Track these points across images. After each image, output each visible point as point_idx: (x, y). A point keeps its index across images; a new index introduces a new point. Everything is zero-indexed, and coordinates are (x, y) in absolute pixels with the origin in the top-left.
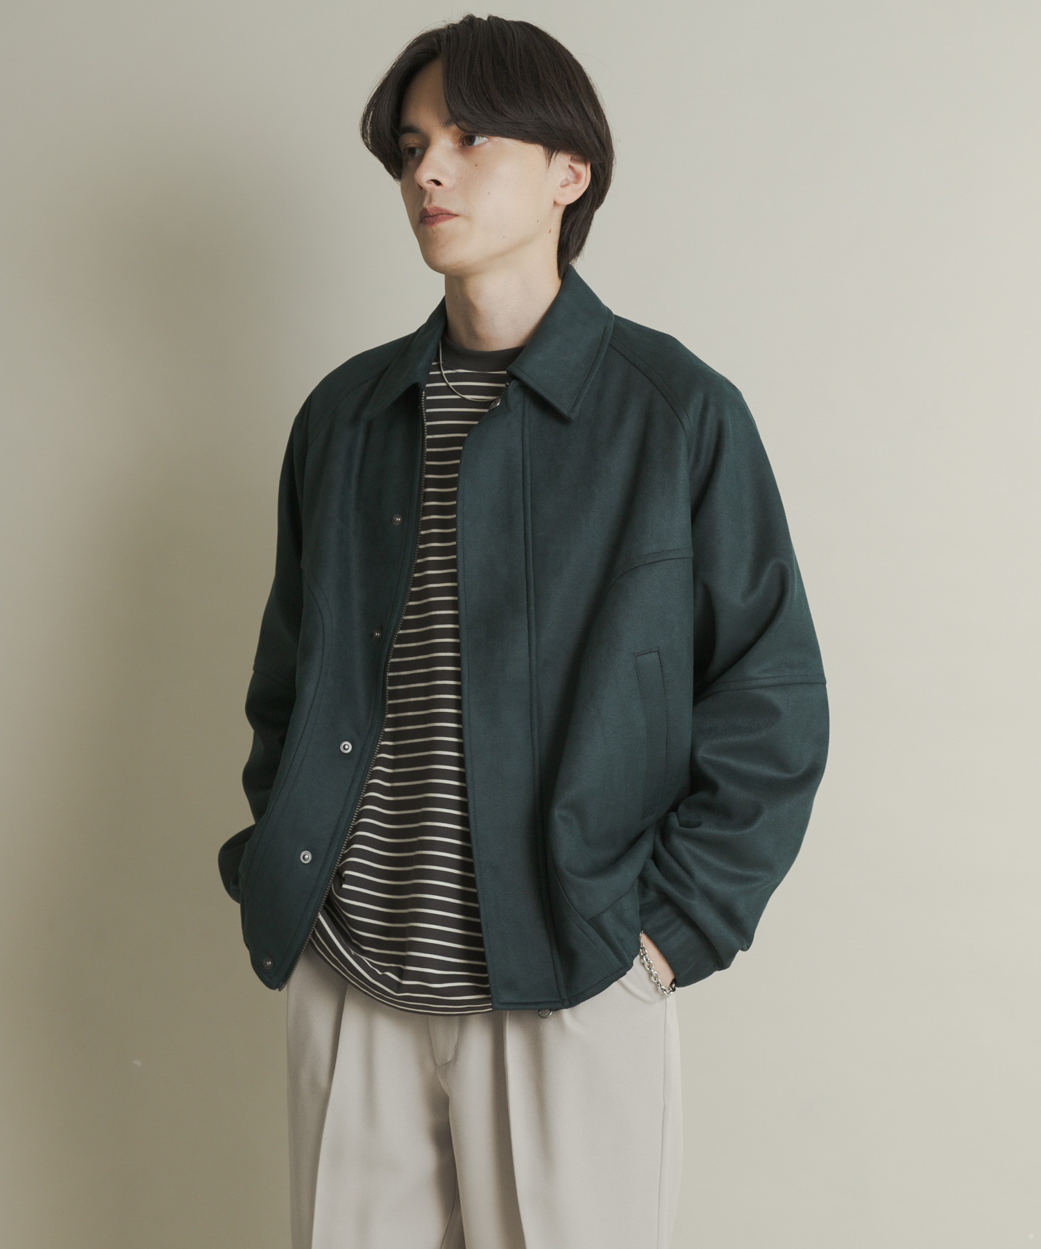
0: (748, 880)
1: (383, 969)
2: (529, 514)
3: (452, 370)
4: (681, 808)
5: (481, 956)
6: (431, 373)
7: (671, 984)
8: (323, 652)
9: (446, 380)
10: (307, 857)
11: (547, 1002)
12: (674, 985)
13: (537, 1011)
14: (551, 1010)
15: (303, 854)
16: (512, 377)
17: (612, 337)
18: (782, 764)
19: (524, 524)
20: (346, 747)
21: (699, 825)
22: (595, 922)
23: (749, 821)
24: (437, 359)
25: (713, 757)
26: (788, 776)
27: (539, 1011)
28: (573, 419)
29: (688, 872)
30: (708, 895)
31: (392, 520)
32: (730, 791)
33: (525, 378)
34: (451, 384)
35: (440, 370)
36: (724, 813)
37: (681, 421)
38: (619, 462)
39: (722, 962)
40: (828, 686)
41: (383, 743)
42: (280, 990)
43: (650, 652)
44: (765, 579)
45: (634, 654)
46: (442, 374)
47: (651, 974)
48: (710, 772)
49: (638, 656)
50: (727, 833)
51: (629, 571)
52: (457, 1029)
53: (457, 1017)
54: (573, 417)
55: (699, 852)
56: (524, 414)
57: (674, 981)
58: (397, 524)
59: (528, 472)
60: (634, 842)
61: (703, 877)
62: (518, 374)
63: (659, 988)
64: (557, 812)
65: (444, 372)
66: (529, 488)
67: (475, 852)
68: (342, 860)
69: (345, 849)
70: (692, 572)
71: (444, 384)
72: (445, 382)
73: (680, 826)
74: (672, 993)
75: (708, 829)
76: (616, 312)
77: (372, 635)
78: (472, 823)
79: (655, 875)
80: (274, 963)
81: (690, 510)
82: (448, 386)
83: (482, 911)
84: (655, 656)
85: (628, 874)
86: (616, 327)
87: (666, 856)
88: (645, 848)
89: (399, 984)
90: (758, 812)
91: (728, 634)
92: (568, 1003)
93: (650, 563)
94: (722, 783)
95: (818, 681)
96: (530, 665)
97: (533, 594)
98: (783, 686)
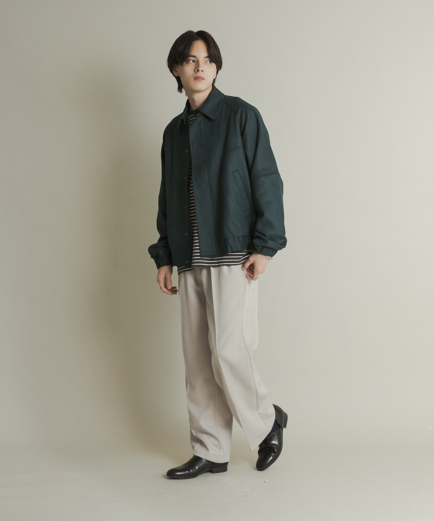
17: (223, 100)
28: (214, 120)
37: (236, 116)
43: (236, 171)
49: (233, 172)
51: (228, 153)
58: (187, 152)
62: (202, 111)
70: (243, 150)
76: (225, 94)
86: (225, 97)
93: (233, 150)
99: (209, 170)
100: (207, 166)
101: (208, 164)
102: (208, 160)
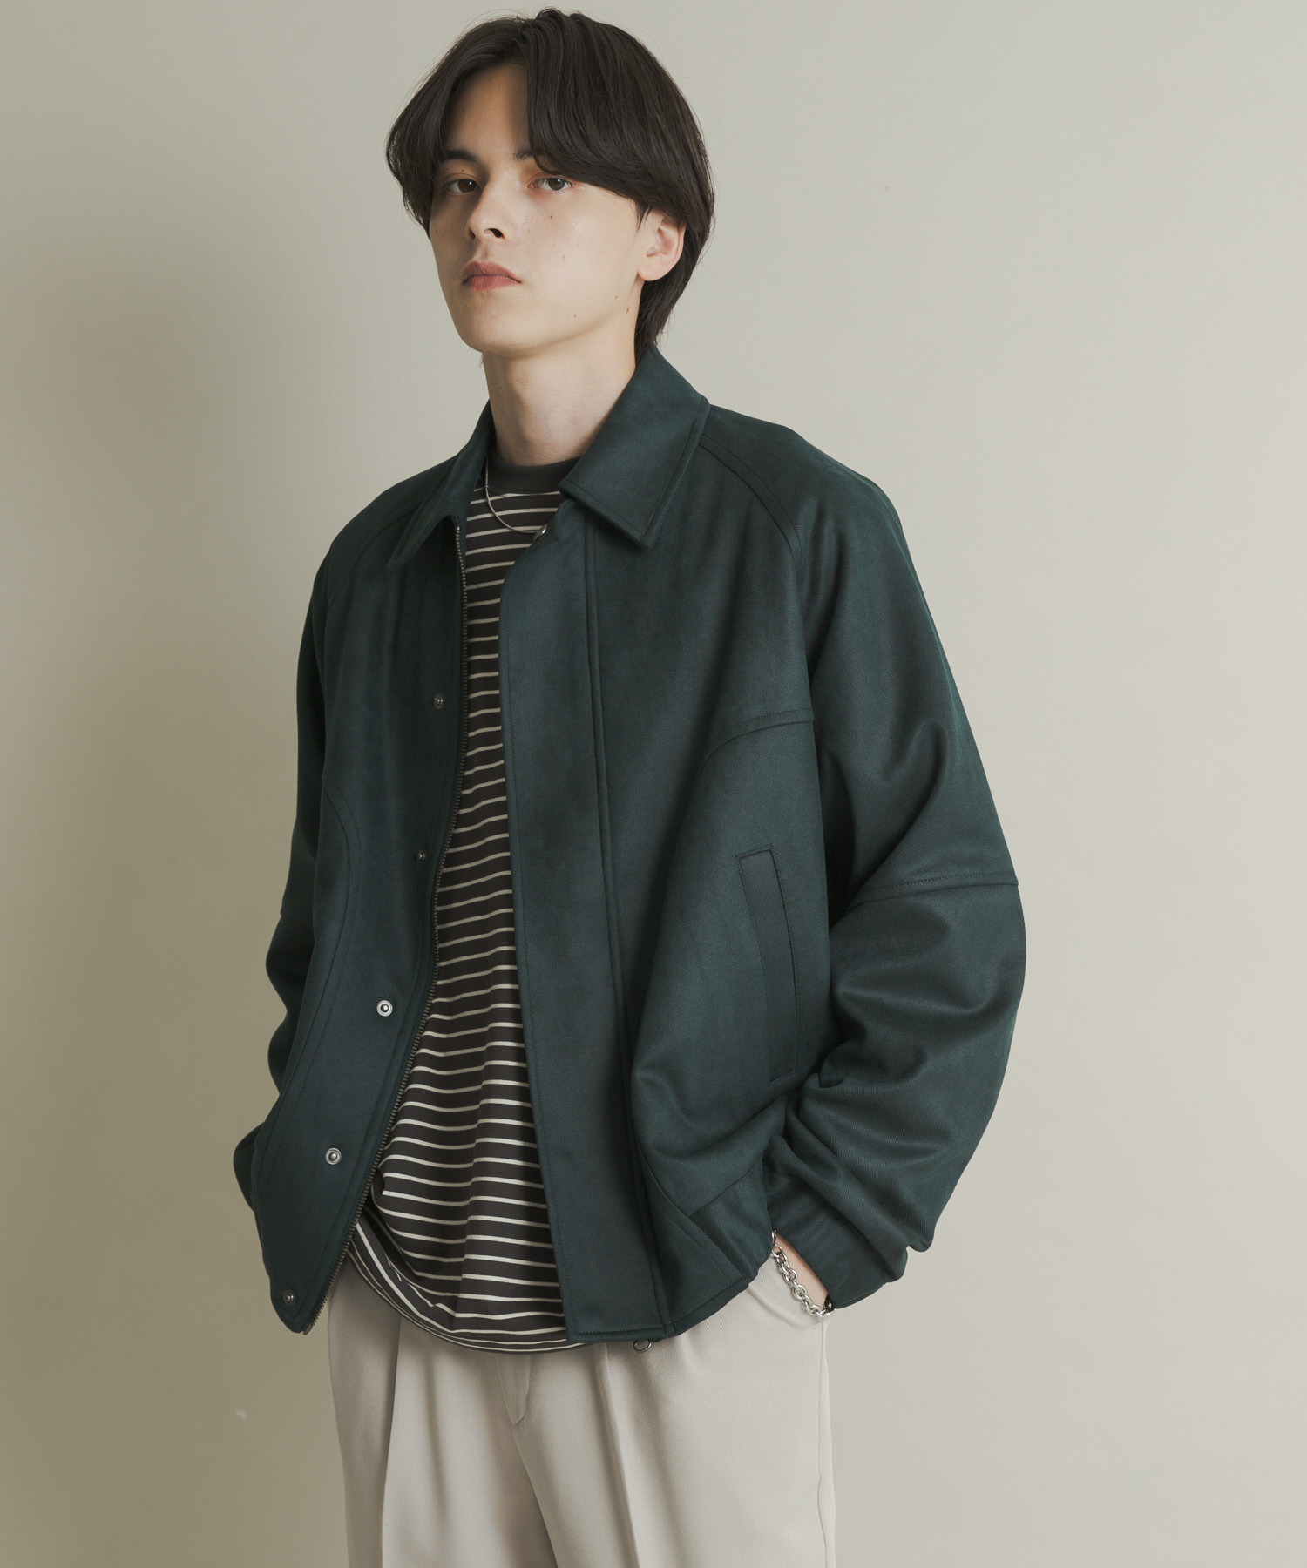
0: (914, 1153)
1: (435, 1299)
2: (598, 677)
3: (499, 495)
4: (826, 1066)
5: (552, 1275)
6: (472, 503)
7: (826, 1304)
8: (349, 881)
9: (493, 510)
10: (334, 1156)
11: (644, 1330)
12: (830, 1305)
13: (632, 1342)
14: (650, 1341)
15: (329, 1152)
16: (567, 495)
17: (703, 434)
18: (956, 996)
19: (592, 692)
20: (386, 1008)
21: (840, 1082)
22: (701, 1218)
23: (907, 1072)
24: (481, 483)
25: (859, 993)
26: (966, 1012)
27: (635, 1343)
28: (649, 545)
29: (829, 1146)
30: (859, 1177)
31: (432, 702)
32: (881, 1035)
33: (581, 495)
34: (498, 514)
35: (485, 497)
36: (875, 1066)
37: (786, 539)
38: (710, 599)
39: (891, 1271)
40: (1020, 887)
41: (435, 1001)
42: (305, 1334)
43: (759, 852)
44: (914, 746)
45: (737, 856)
46: (486, 503)
47: (793, 1289)
48: (855, 1011)
49: (742, 858)
50: (877, 1090)
51: (725, 744)
52: (528, 1371)
53: (528, 1357)
54: (650, 542)
55: (843, 1120)
56: (586, 545)
57: (828, 1300)
58: (439, 707)
59: (595, 622)
60: (757, 1113)
61: (850, 1151)
62: (572, 490)
63: (808, 1308)
64: (640, 1074)
65: (490, 499)
66: (596, 642)
67: (539, 1135)
68: (381, 1159)
69: (386, 1145)
70: (813, 740)
71: (489, 515)
72: (491, 512)
73: (821, 1086)
74: (828, 1314)
75: (852, 1086)
76: (713, 401)
77: (416, 857)
78: (534, 1096)
79: (785, 1153)
80: (297, 1297)
81: (805, 657)
82: (495, 517)
83: (551, 1213)
84: (767, 857)
85: (747, 1152)
86: (710, 420)
87: (799, 1128)
88: (773, 1119)
89: (452, 1317)
90: (919, 1059)
91: (870, 825)
92: (671, 1330)
93: (752, 732)
94: (869, 1024)
95: (1006, 881)
96: (605, 880)
97: (606, 785)
98: (948, 890)
99: (608, 840)
100: (600, 816)
101: (605, 803)
102: (604, 783)
